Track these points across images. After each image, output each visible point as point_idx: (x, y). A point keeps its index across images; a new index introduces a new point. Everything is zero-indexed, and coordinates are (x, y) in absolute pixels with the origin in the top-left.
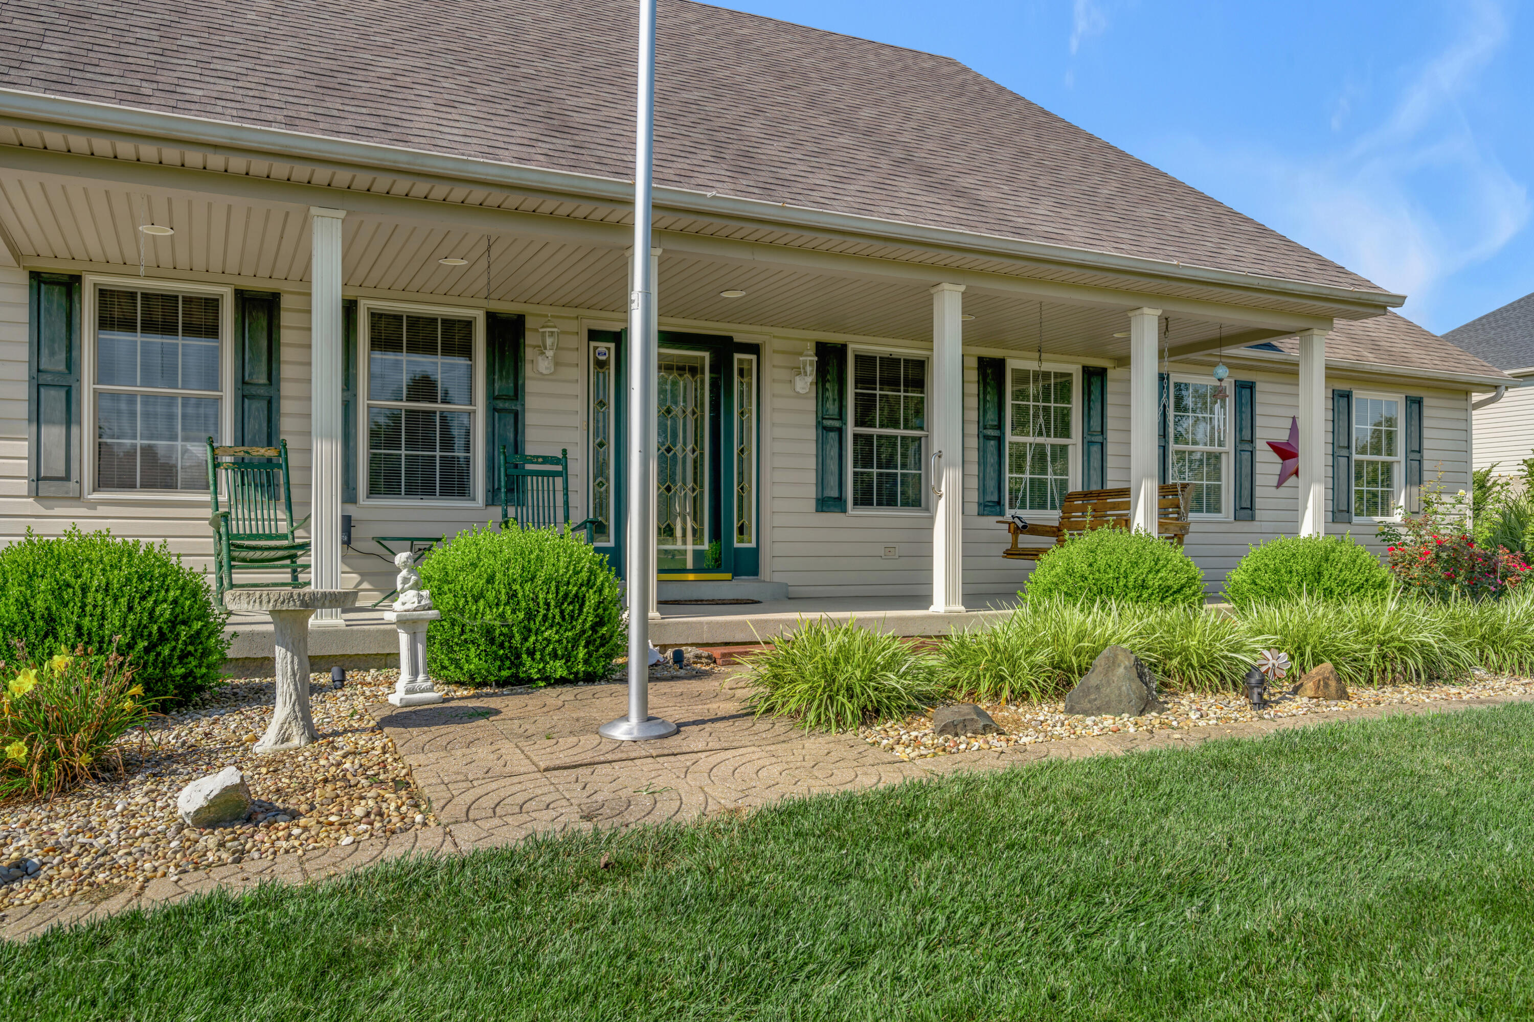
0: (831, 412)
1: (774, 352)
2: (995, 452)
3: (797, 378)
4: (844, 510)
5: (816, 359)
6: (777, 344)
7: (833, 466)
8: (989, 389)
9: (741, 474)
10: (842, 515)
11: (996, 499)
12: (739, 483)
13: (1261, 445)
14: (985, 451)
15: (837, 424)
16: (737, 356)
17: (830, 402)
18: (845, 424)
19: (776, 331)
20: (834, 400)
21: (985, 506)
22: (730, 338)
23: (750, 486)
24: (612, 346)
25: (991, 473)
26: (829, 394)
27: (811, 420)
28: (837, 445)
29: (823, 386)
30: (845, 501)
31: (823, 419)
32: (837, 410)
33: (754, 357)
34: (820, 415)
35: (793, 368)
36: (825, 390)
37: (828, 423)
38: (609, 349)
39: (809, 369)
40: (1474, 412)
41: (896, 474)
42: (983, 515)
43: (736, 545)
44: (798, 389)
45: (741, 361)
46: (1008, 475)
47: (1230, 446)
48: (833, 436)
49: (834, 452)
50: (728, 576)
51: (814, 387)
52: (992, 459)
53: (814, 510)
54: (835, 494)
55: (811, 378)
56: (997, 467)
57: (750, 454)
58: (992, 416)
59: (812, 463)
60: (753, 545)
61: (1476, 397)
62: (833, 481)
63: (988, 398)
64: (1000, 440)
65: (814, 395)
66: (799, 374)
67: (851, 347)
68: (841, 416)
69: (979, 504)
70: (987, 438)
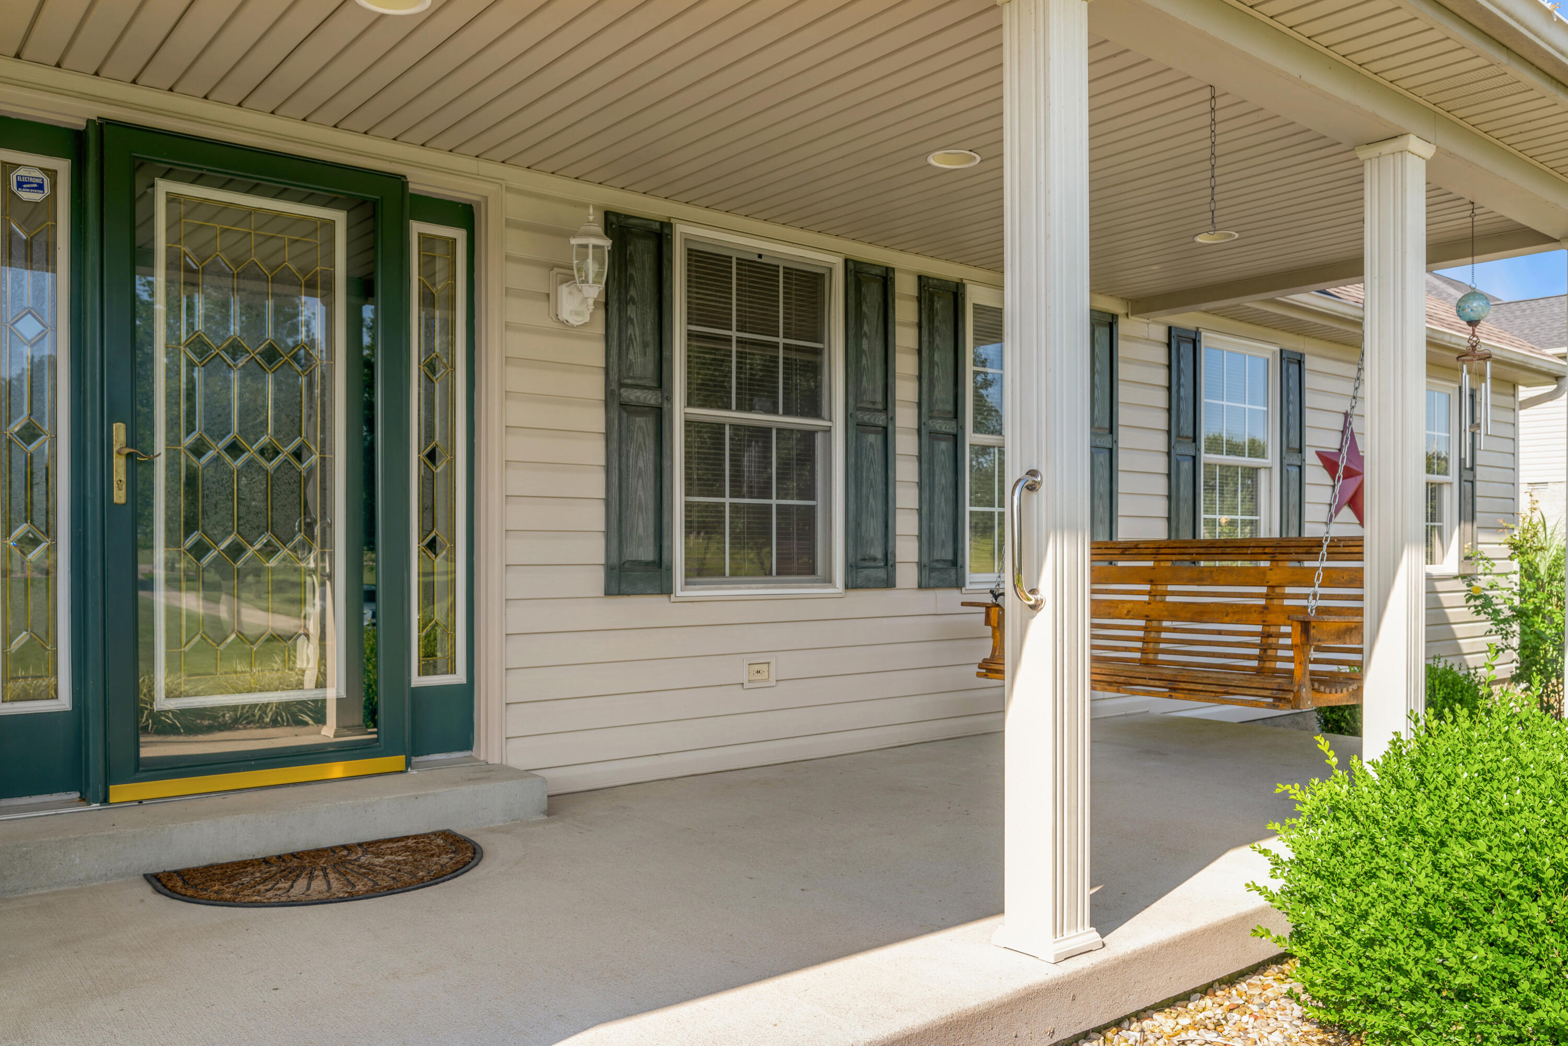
0: (638, 371)
1: (509, 223)
2: (949, 464)
3: (564, 290)
4: (666, 589)
5: (607, 243)
6: (516, 207)
7: (643, 492)
8: (938, 340)
9: (428, 509)
10: (663, 599)
11: (950, 557)
12: (424, 531)
13: (1311, 458)
14: (931, 462)
15: (650, 398)
16: (417, 228)
17: (637, 347)
18: (670, 399)
19: (516, 176)
20: (645, 345)
21: (932, 570)
22: (400, 181)
23: (453, 540)
24: (63, 166)
25: (943, 505)
26: (635, 331)
27: (595, 387)
28: (650, 443)
29: (622, 311)
30: (670, 569)
31: (621, 385)
32: (651, 367)
33: (459, 235)
34: (614, 377)
35: (552, 267)
36: (624, 321)
37: (634, 395)
38: (52, 174)
39: (592, 267)
40: (1522, 413)
41: (769, 507)
42: (928, 587)
43: (417, 681)
44: (565, 315)
45: (423, 238)
46: (968, 509)
47: (1272, 458)
48: (643, 424)
49: (645, 461)
50: (398, 761)
51: (601, 314)
52: (943, 479)
53: (601, 592)
54: (647, 553)
55: (594, 291)
56: (950, 492)
57: (452, 464)
58: (943, 392)
59: (595, 484)
60: (459, 677)
61: (1524, 393)
62: (643, 525)
63: (937, 358)
64: (956, 440)
65: (600, 330)
66: (568, 279)
67: (681, 230)
68: (661, 381)
69: (921, 566)
70: (935, 435)
